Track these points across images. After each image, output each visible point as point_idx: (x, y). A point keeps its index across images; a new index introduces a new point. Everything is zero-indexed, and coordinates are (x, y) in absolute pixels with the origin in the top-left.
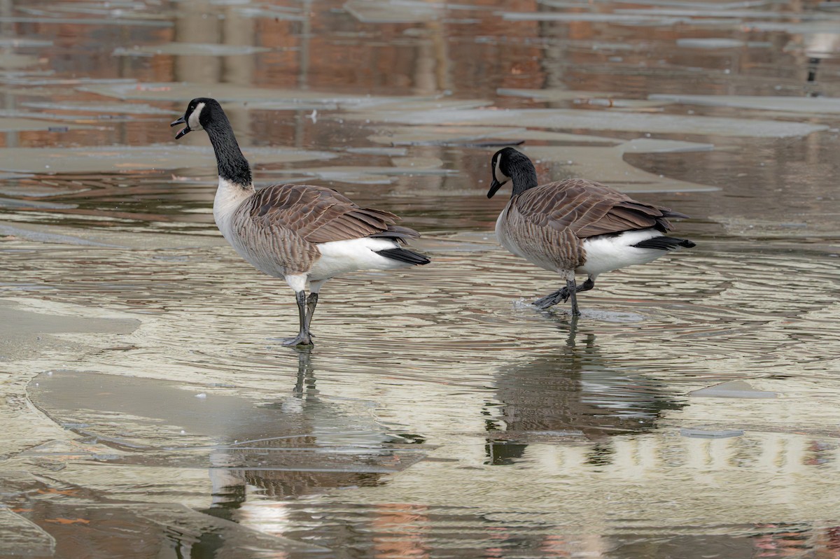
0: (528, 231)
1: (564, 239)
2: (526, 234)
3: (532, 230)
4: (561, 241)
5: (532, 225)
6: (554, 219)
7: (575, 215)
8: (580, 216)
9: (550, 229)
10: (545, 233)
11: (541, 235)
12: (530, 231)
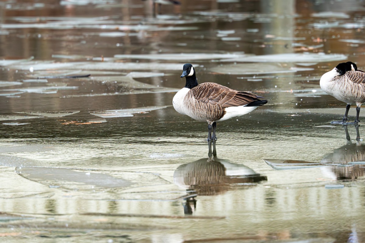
0: (200, 106)
1: (217, 109)
2: (199, 107)
3: (202, 105)
4: (216, 110)
5: (202, 103)
6: (211, 99)
7: (221, 98)
8: (223, 98)
9: (211, 105)
10: (209, 106)
11: (207, 107)
12: (201, 106)
